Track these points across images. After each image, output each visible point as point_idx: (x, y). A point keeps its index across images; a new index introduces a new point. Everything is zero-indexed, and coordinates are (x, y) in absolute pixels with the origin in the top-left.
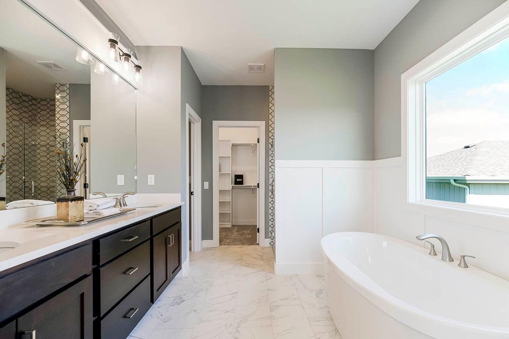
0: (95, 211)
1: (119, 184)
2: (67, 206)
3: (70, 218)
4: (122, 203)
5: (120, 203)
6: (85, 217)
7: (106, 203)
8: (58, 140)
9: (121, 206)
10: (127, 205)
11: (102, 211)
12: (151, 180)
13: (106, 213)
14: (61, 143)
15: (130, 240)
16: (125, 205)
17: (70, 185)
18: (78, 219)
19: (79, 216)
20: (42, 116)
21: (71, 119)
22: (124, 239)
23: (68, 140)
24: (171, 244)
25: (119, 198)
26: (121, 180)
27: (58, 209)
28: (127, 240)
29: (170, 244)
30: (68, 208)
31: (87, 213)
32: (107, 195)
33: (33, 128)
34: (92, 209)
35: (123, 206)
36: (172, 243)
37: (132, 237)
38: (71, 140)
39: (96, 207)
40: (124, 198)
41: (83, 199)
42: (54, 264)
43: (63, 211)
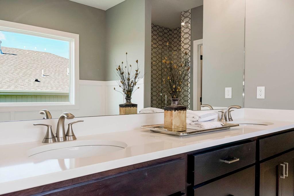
0: (196, 122)
1: (226, 97)
2: (171, 115)
3: (173, 128)
4: (227, 118)
5: (225, 117)
6: (187, 127)
7: (207, 115)
8: (183, 60)
9: (226, 120)
10: (232, 120)
11: (203, 124)
12: (261, 92)
13: (207, 126)
14: (184, 62)
15: (230, 162)
16: (231, 119)
17: (175, 94)
18: (180, 129)
19: (181, 126)
20: (175, 42)
21: (192, 41)
22: (222, 159)
23: (189, 59)
24: (284, 175)
25: (224, 111)
26: (228, 93)
27: (165, 117)
28: (226, 161)
29: (282, 175)
30: (172, 116)
31: (190, 124)
32: (214, 108)
33: (170, 53)
34: (194, 120)
35: (228, 120)
36: (286, 174)
37: (233, 159)
38: (192, 59)
39: (197, 118)
40: (229, 112)
41: (186, 109)
42: (147, 174)
43: (169, 119)
